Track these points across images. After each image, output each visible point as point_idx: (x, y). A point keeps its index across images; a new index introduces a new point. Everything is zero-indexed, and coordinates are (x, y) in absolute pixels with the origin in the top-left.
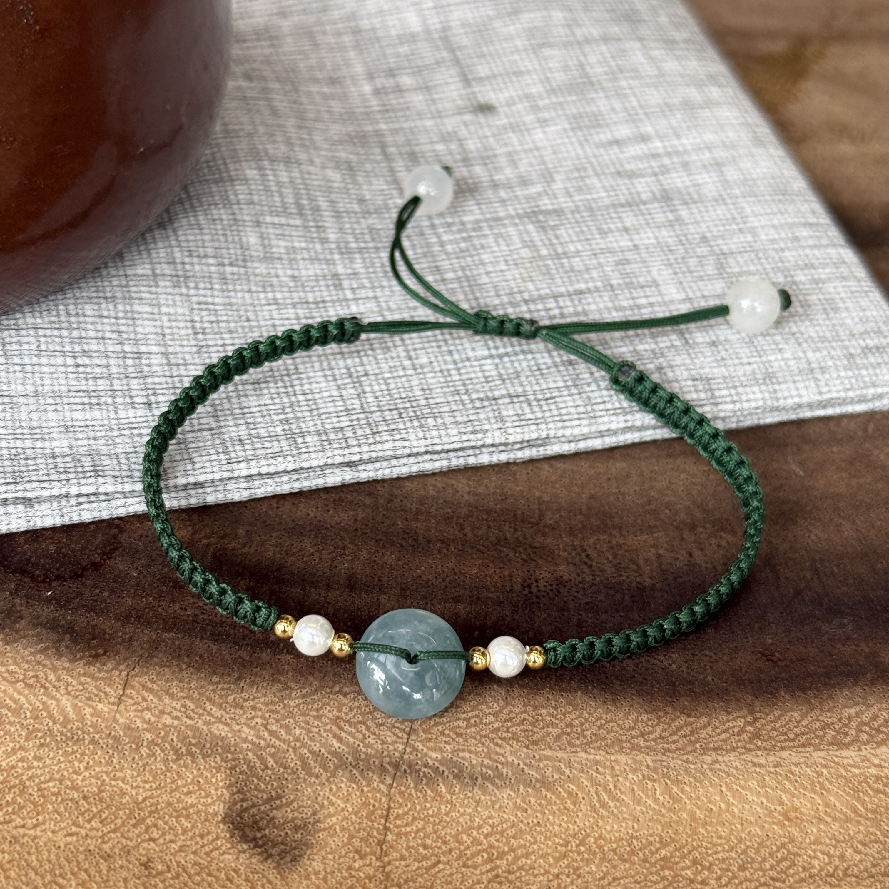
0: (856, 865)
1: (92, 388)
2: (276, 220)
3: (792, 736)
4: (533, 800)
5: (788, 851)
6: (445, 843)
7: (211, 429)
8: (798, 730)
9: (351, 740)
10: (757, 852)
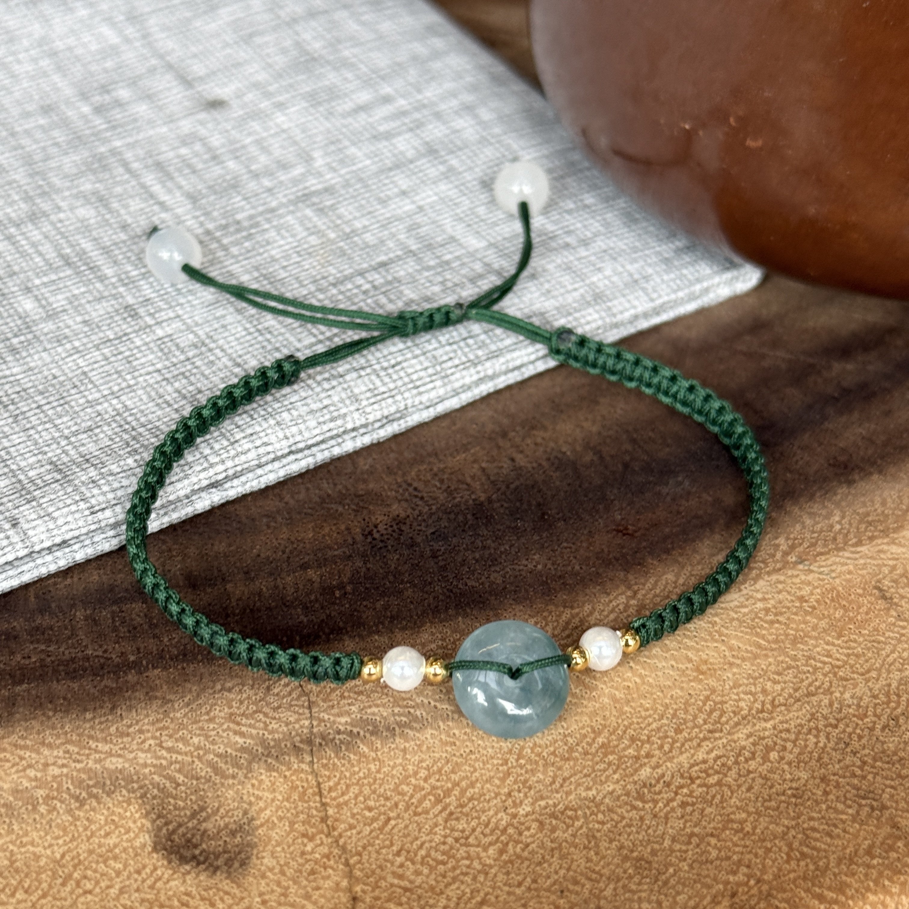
0: (780, 695)
4: (457, 732)
5: (714, 701)
10: (686, 712)
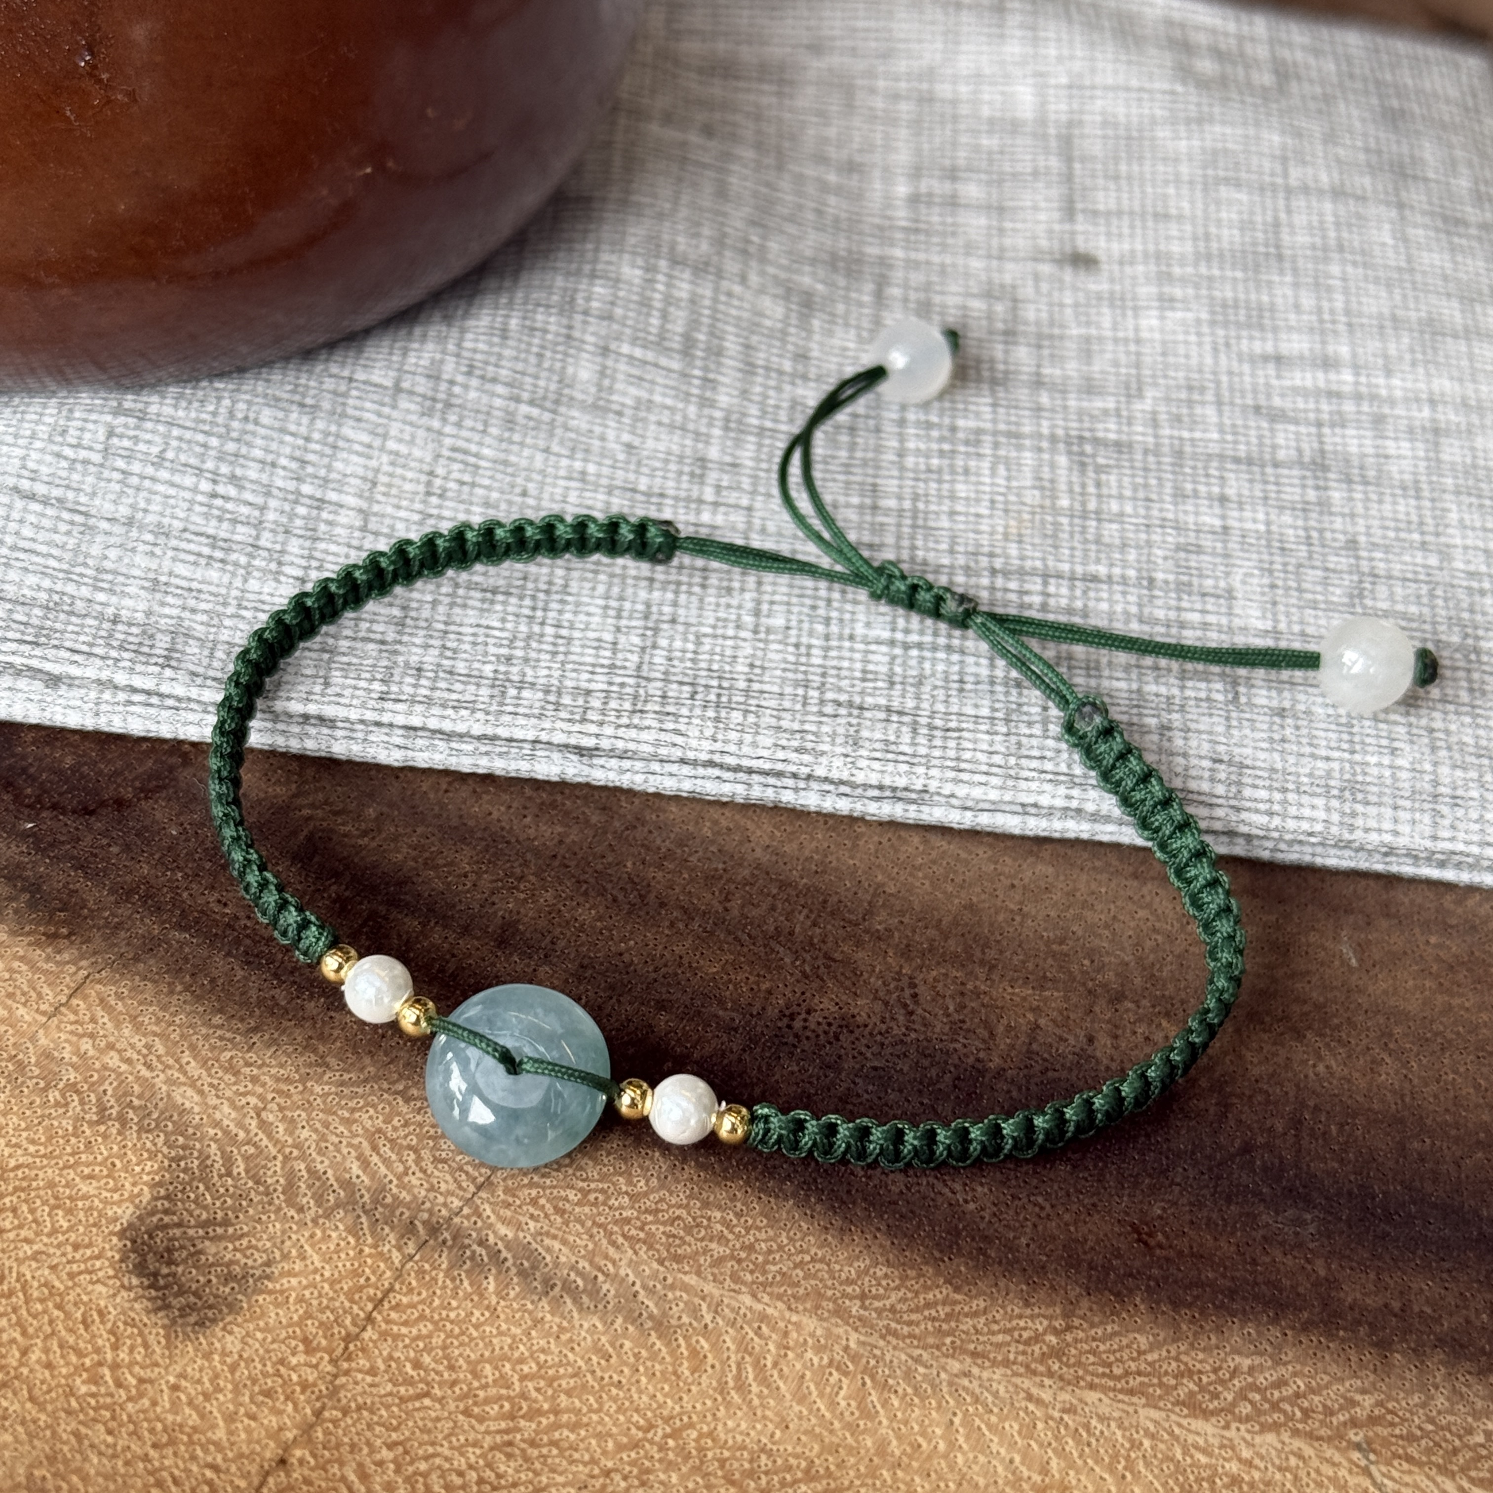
1: (223, 534)
2: (638, 352)
3: (1118, 1371)
4: (628, 1344)
6: (451, 1368)
7: (383, 642)
8: (1133, 1366)
9: (383, 1170)
